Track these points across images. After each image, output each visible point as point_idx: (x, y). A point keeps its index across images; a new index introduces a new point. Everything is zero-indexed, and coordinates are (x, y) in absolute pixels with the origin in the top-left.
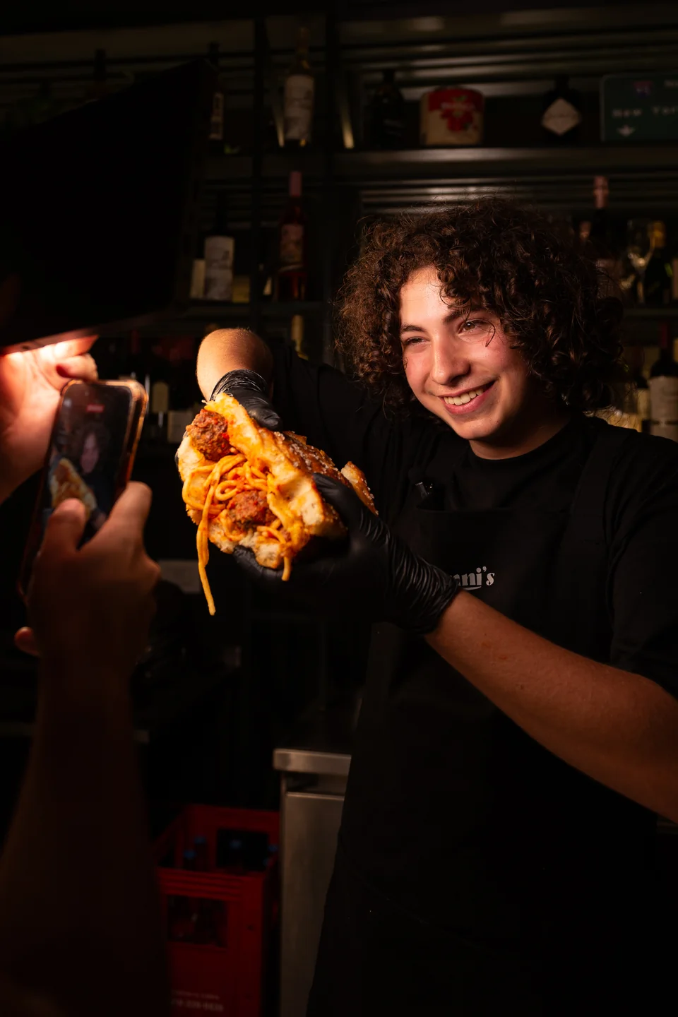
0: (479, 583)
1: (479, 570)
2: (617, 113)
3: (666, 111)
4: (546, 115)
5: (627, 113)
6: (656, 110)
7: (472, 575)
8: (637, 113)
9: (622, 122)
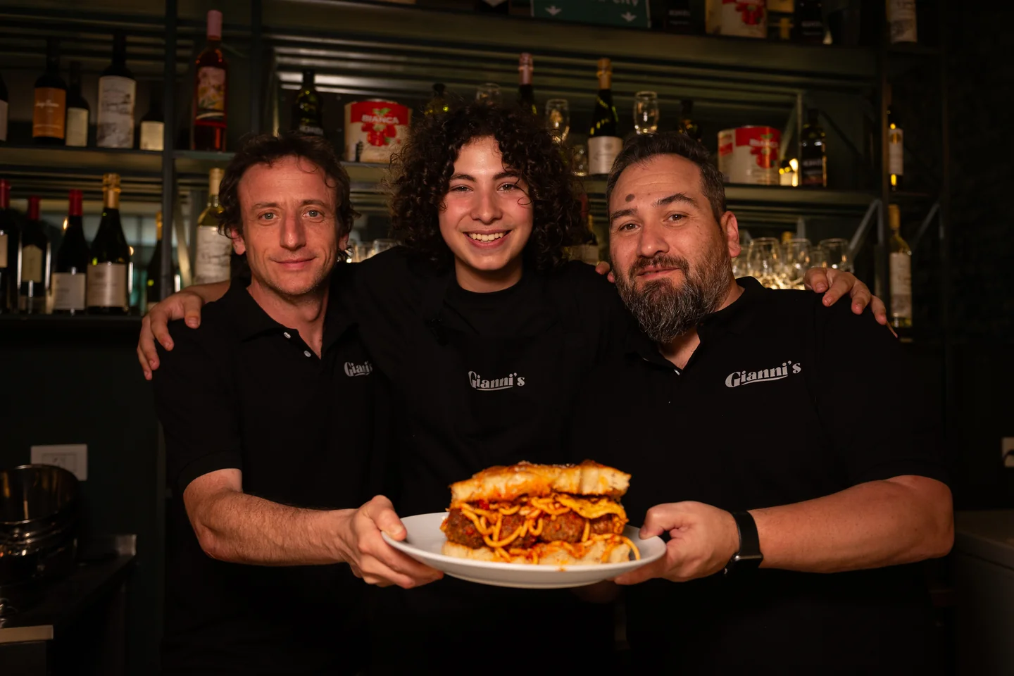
0: (511, 383)
1: (511, 376)
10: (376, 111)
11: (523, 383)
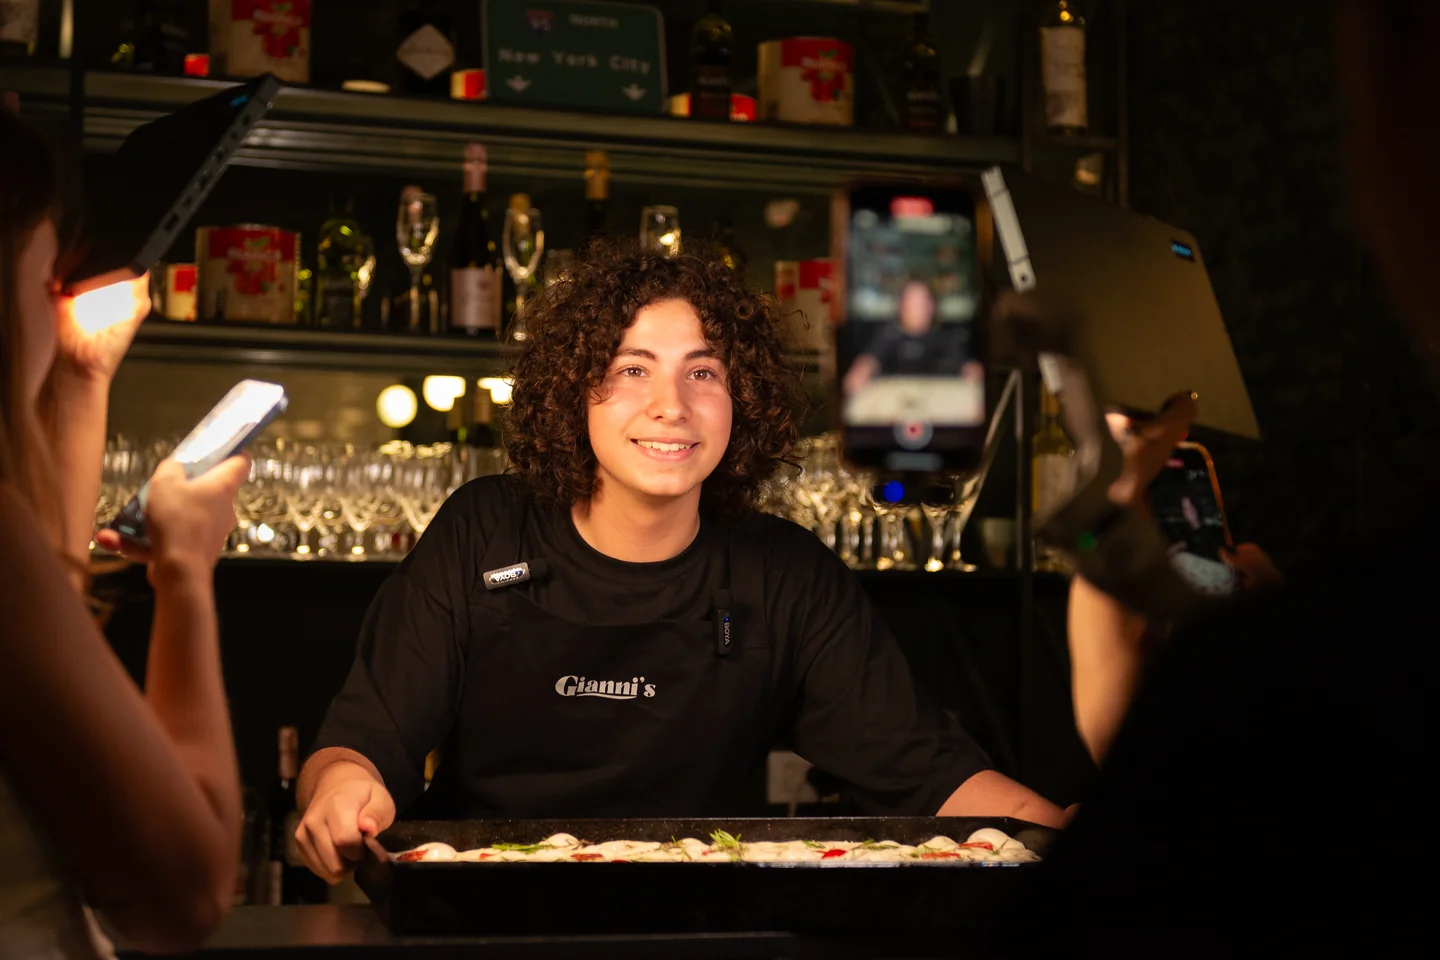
0: (634, 692)
1: (635, 680)
2: (505, 55)
3: (572, 60)
4: (406, 45)
5: (519, 57)
6: (558, 57)
7: (627, 684)
8: (533, 58)
9: (513, 69)
10: (248, 243)
11: (653, 693)
